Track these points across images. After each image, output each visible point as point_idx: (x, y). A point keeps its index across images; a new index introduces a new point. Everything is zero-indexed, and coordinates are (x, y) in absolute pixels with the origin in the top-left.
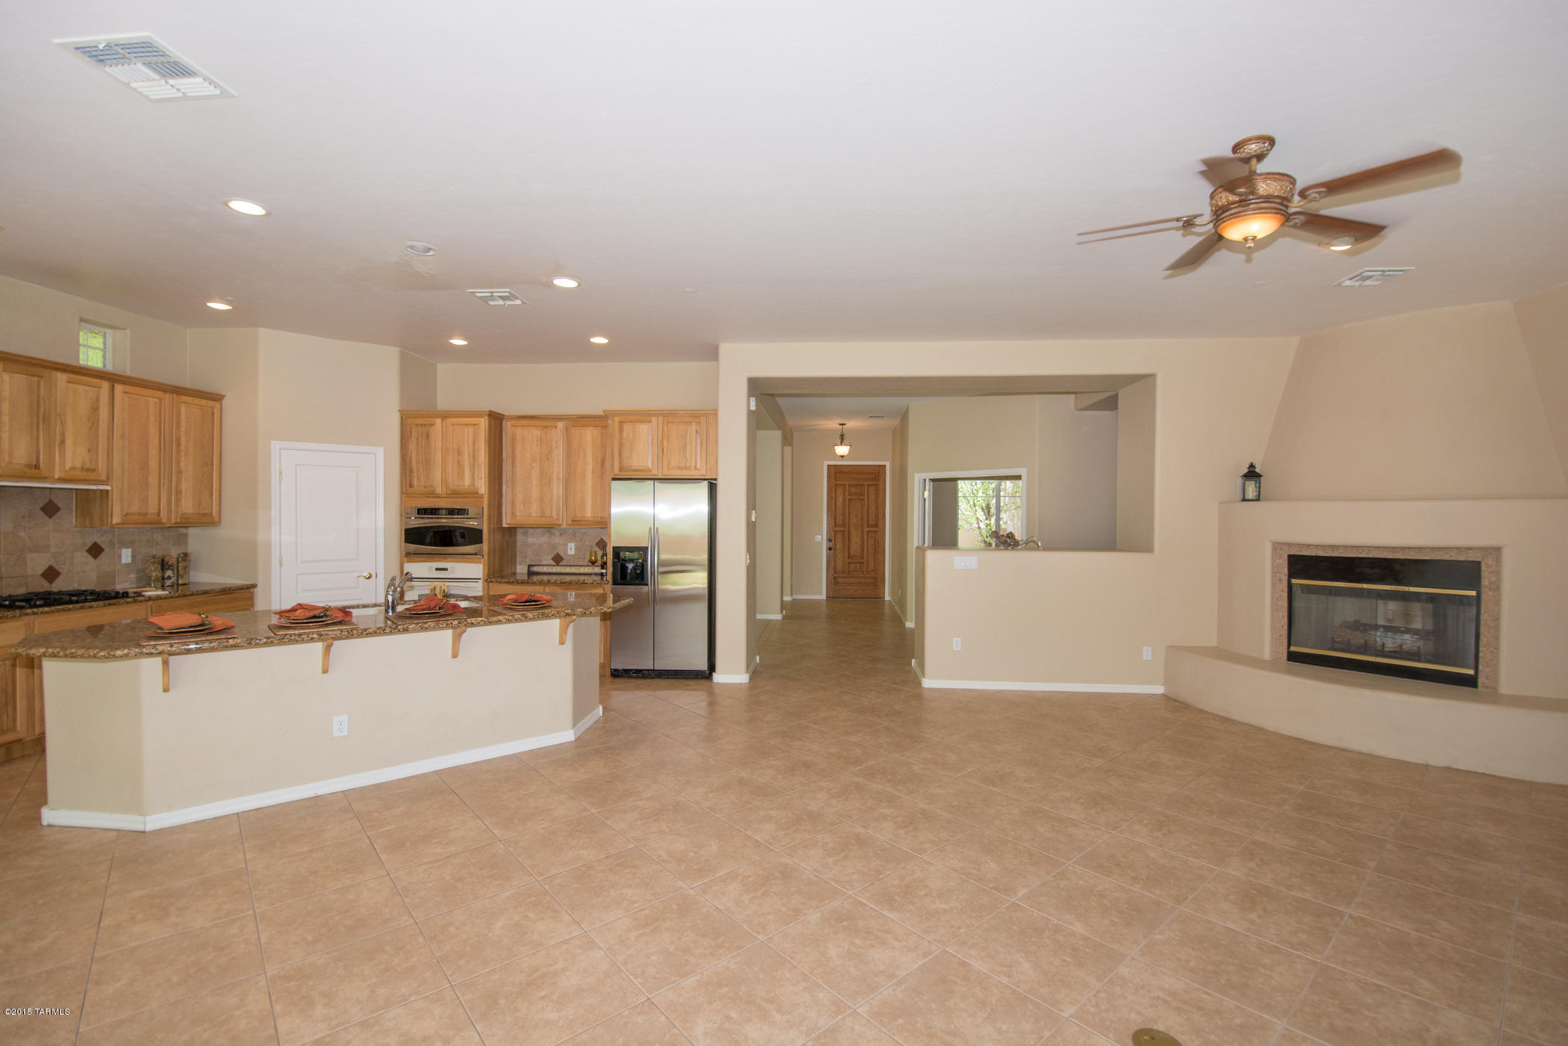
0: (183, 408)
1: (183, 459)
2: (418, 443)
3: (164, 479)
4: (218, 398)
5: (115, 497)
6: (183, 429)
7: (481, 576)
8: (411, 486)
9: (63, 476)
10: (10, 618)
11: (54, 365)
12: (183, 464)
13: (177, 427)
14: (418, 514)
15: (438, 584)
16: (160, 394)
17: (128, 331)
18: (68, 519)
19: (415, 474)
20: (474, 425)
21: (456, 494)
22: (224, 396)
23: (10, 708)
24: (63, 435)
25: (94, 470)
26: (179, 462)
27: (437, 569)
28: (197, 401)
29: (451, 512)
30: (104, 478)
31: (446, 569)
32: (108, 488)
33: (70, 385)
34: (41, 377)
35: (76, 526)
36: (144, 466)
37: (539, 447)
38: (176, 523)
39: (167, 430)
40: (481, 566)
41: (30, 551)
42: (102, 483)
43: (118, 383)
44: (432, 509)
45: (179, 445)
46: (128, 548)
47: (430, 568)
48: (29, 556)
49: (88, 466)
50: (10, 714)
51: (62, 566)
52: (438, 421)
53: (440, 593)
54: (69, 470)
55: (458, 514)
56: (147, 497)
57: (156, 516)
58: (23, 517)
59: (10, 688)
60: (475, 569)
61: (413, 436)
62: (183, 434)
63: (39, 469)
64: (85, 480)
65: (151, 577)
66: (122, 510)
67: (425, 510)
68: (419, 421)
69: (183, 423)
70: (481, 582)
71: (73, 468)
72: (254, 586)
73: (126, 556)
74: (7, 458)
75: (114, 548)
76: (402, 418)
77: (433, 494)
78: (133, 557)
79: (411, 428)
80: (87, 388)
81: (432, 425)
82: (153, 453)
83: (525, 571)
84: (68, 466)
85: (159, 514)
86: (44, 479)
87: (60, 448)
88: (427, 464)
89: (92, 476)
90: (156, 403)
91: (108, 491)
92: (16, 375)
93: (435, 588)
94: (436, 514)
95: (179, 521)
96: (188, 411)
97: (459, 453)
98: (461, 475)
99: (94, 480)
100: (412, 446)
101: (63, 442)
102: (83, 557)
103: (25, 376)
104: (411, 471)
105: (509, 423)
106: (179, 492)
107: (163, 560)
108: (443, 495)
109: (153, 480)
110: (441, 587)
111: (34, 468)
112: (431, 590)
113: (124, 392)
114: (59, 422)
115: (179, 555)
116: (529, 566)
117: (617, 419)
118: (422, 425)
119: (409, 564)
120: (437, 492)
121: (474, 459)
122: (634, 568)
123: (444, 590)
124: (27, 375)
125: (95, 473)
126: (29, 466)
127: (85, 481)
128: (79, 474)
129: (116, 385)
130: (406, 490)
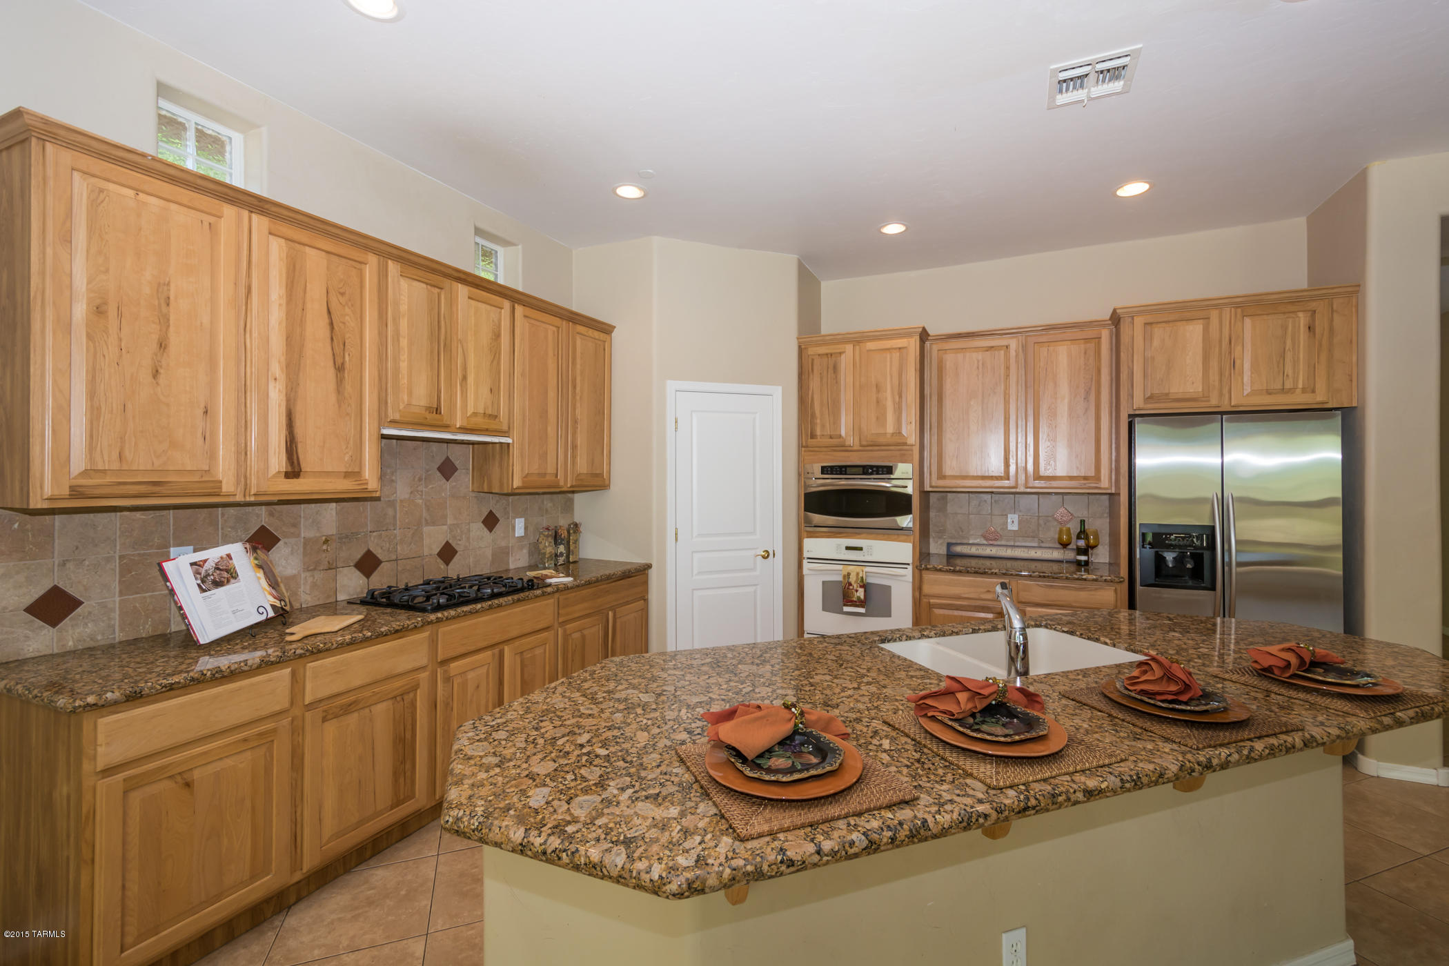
0: (579, 342)
1: (578, 405)
2: (821, 378)
3: (562, 430)
4: (607, 329)
5: (515, 452)
6: (578, 366)
7: (910, 560)
8: (813, 436)
9: (465, 424)
10: (412, 629)
11: (456, 274)
12: (578, 411)
13: (573, 363)
14: (822, 473)
15: (852, 569)
16: (557, 321)
17: (520, 247)
18: (464, 480)
19: (818, 421)
20: (900, 348)
21: (874, 445)
22: (615, 327)
23: (408, 766)
24: (465, 369)
25: (496, 417)
26: (574, 409)
27: (848, 548)
28: (591, 332)
29: (866, 470)
30: (505, 428)
31: (861, 549)
32: (509, 440)
33: (472, 302)
34: (442, 289)
35: (473, 491)
36: (544, 413)
37: (980, 376)
38: (572, 487)
39: (564, 366)
40: (910, 546)
41: (427, 524)
42: (505, 433)
43: (519, 304)
44: (841, 467)
45: (574, 387)
46: (521, 517)
47: (838, 546)
48: (426, 529)
49: (489, 412)
50: (408, 774)
51: (459, 542)
52: (849, 348)
53: (856, 582)
54: (470, 416)
55: (878, 474)
56: (546, 454)
57: (554, 478)
58: (420, 480)
59: (408, 735)
60: (903, 551)
61: (815, 371)
62: (578, 372)
63: (440, 413)
64: (487, 430)
65: (545, 554)
66: (522, 470)
67: (832, 467)
68: (823, 350)
69: (578, 361)
70: (910, 568)
71: (475, 414)
72: (649, 566)
73: (519, 527)
74: (406, 398)
75: (508, 518)
76: (800, 347)
77: (843, 447)
78: (526, 528)
79: (813, 360)
80: (488, 307)
81: (840, 353)
82: (552, 394)
83: (943, 551)
84: (470, 411)
85: (557, 476)
86: (445, 427)
87: (461, 386)
88: (834, 408)
89: (493, 425)
90: (554, 331)
91: (508, 444)
92: (416, 284)
93: (849, 574)
94: (846, 474)
95: (574, 484)
96: (583, 342)
97: (878, 388)
98: (881, 419)
99: (496, 431)
100: (814, 384)
101: (465, 378)
102: (478, 529)
103: (424, 286)
104: (813, 416)
105: (935, 348)
106: (574, 447)
107: (556, 532)
108: (855, 448)
109: (551, 430)
110: (858, 574)
111: (435, 414)
112: (844, 576)
113: (525, 316)
114: (460, 350)
115: (569, 525)
116: (949, 545)
117: (1139, 321)
118: (827, 354)
119: (809, 539)
120: (847, 444)
121: (900, 396)
122: (1179, 560)
123: (862, 578)
124: (427, 284)
125: (497, 420)
126: (429, 409)
127: (486, 432)
128: (480, 422)
129: (516, 305)
130: (806, 442)
